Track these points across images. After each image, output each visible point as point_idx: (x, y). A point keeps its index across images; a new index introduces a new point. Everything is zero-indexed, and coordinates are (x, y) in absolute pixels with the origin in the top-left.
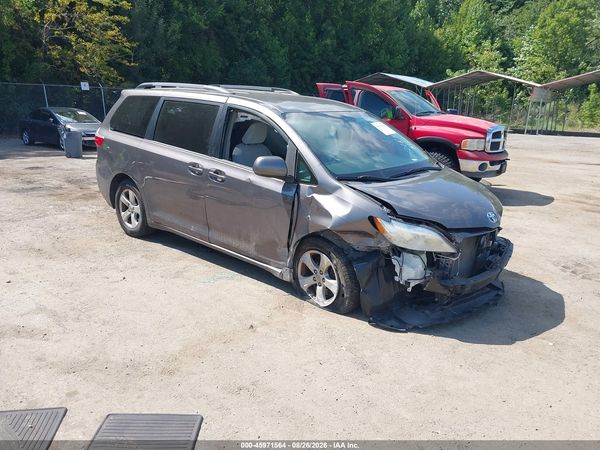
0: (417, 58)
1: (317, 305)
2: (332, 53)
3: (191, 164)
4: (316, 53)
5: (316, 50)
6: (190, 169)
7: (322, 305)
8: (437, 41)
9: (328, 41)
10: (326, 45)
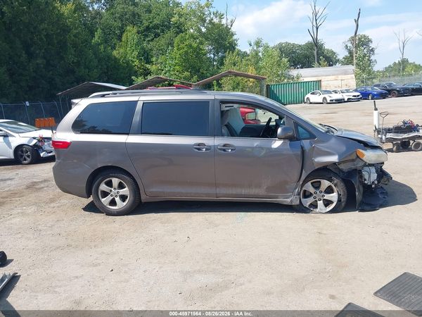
0: (106, 70)
1: (320, 213)
2: (44, 70)
3: (195, 145)
4: (32, 70)
5: (31, 68)
6: (196, 148)
7: (324, 212)
8: (116, 58)
9: (39, 61)
10: (37, 64)
